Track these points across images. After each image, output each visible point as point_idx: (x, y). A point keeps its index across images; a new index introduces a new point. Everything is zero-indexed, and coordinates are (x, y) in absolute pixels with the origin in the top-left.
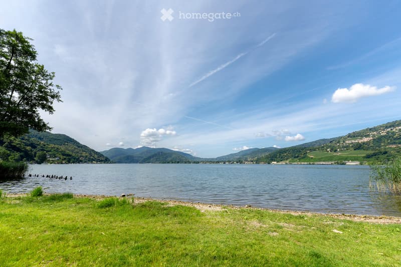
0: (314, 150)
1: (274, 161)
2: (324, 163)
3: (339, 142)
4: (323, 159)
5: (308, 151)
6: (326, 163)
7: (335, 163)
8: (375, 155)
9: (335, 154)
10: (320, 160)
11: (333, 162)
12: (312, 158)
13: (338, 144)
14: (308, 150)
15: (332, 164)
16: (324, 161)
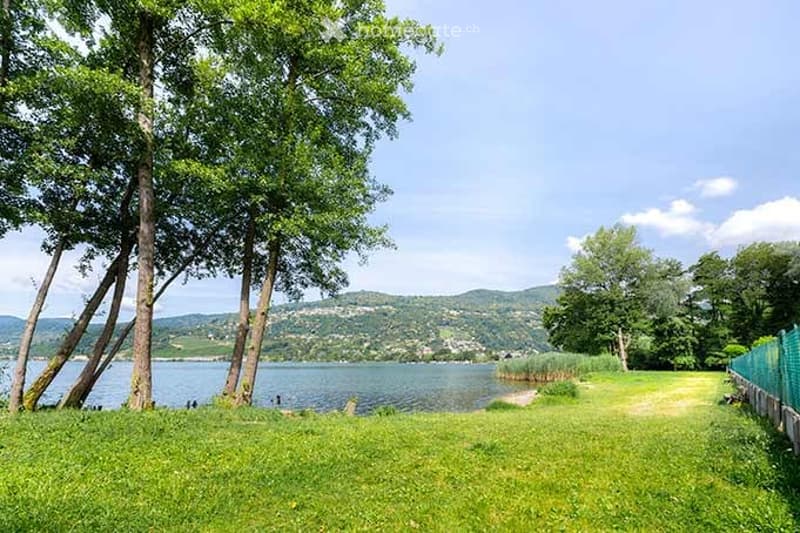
0: (185, 334)
1: (83, 354)
2: (201, 359)
3: (226, 324)
4: (200, 352)
5: (172, 336)
6: (205, 359)
7: (220, 359)
8: (274, 347)
9: (221, 343)
10: (194, 353)
11: (217, 358)
12: (179, 349)
13: (225, 327)
14: (171, 333)
15: (215, 360)
16: (202, 355)
